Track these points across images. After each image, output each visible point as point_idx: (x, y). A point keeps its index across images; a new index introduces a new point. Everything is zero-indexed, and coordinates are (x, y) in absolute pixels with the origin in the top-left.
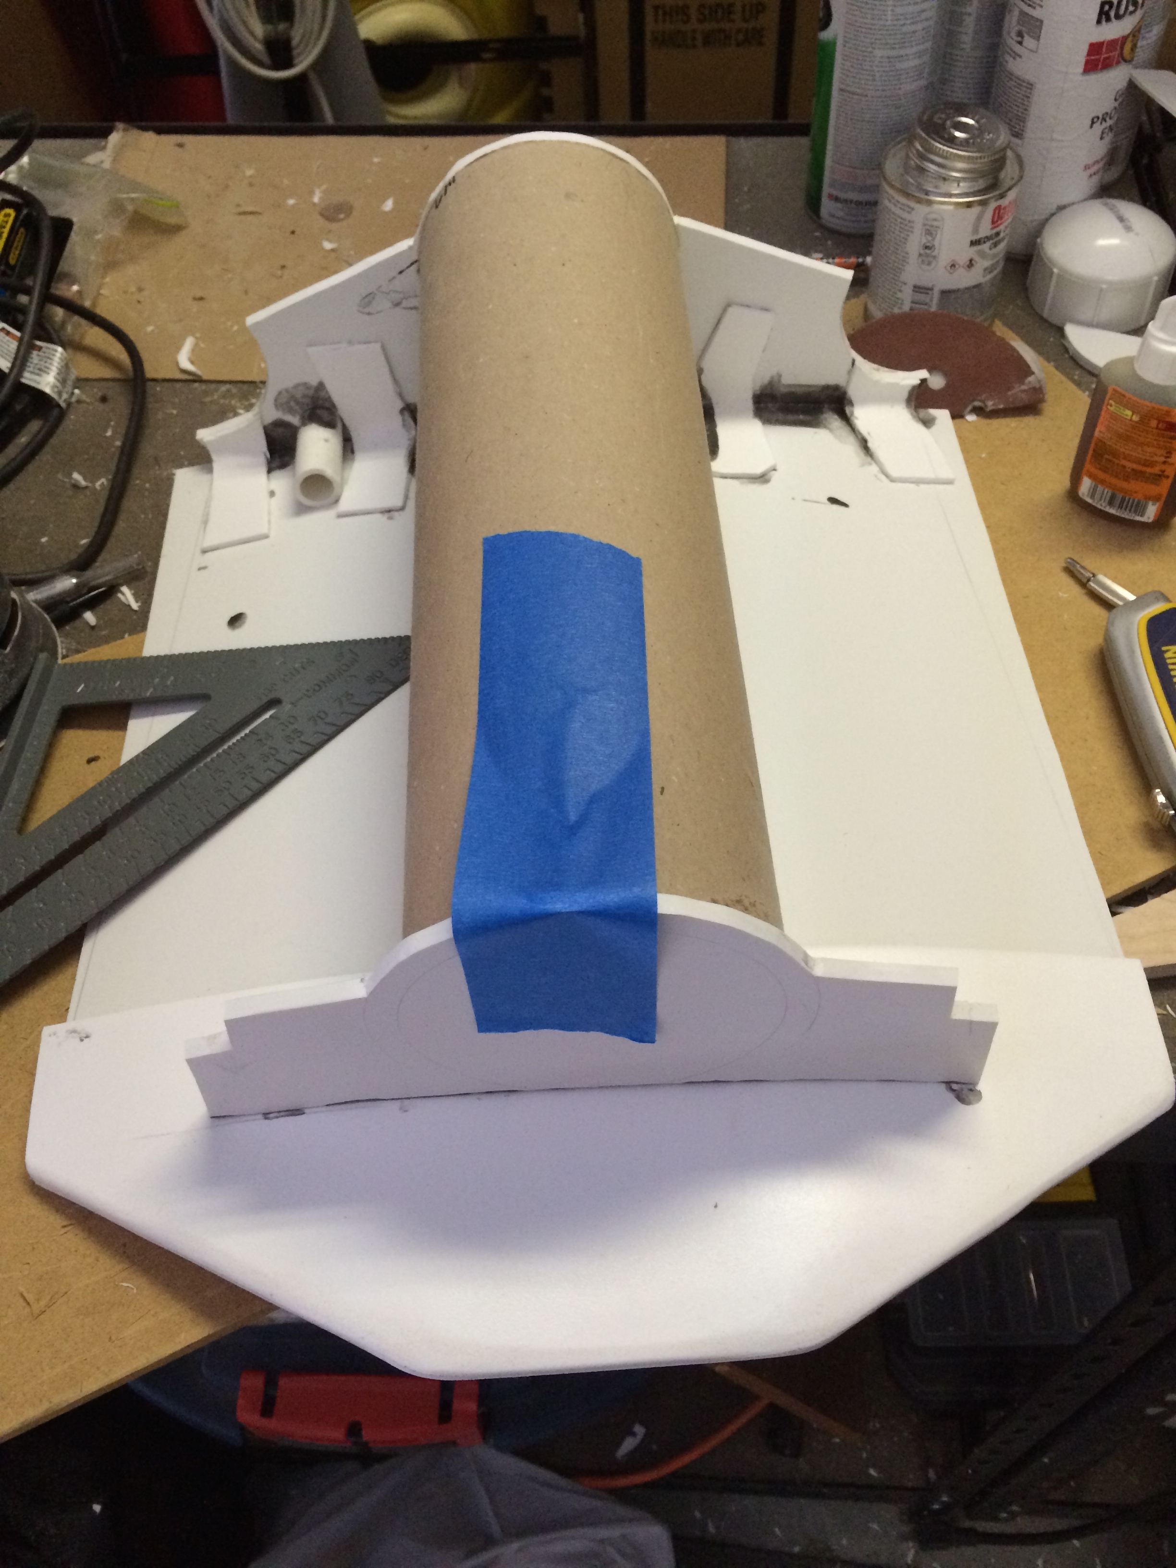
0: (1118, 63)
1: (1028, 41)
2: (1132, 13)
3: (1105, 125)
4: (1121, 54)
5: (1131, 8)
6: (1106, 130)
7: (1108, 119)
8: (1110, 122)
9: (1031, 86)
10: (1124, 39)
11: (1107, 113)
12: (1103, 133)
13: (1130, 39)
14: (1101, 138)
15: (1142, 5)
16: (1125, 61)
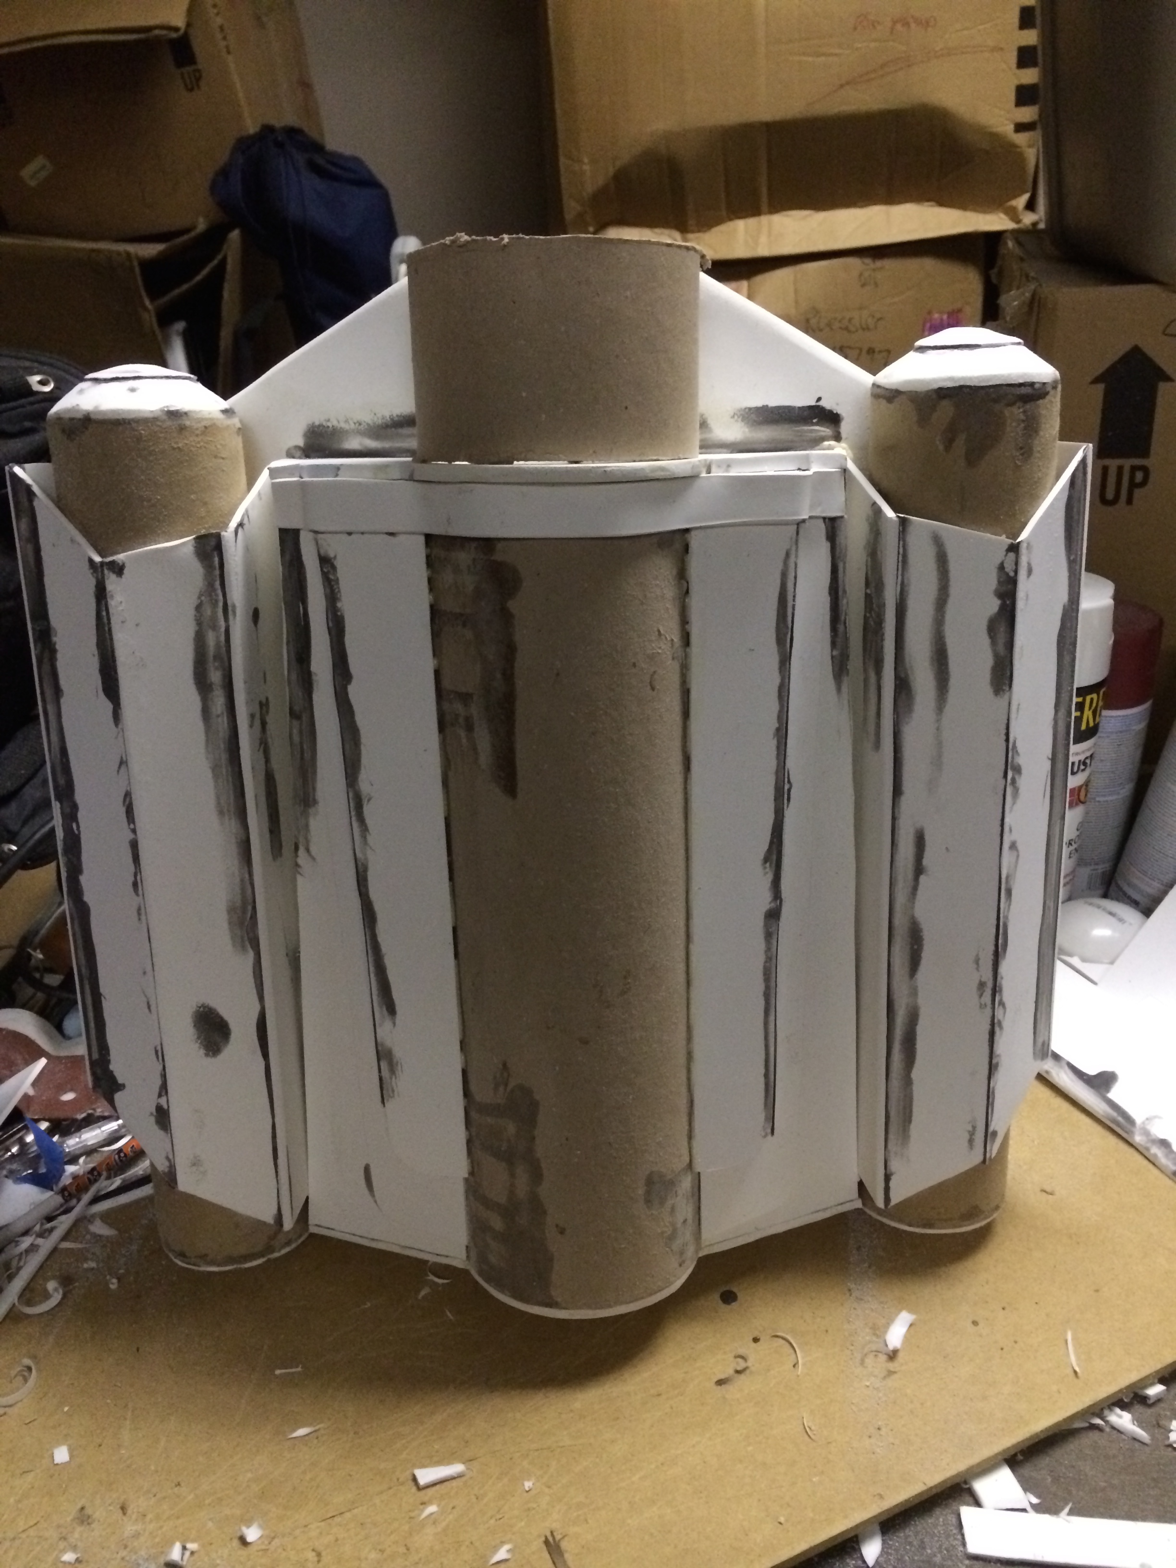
0: (1077, 804)
2: (1083, 770)
3: (1071, 848)
4: (1079, 798)
5: (1082, 767)
6: (1074, 851)
7: (1073, 843)
8: (1075, 846)
10: (1080, 788)
11: (1072, 840)
12: (1070, 854)
13: (1084, 787)
14: (1070, 857)
15: (1090, 765)
16: (1083, 803)
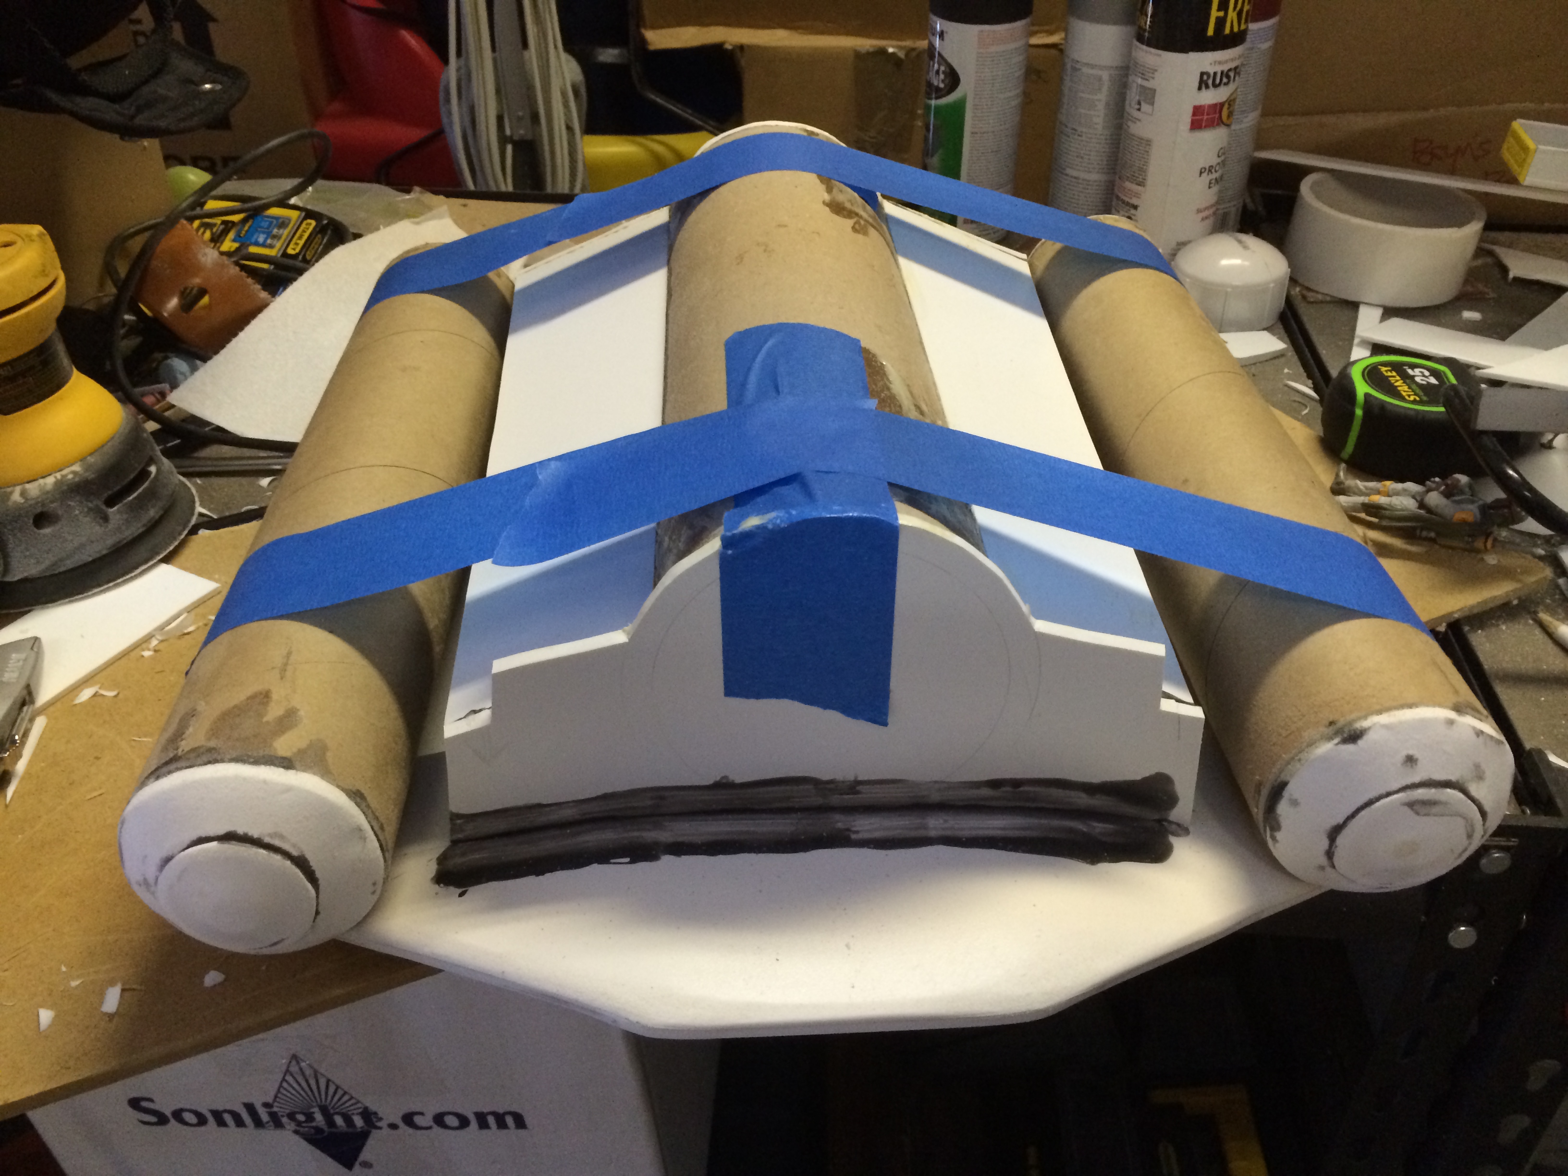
0: (1218, 124)
1: (1145, 107)
2: (1226, 84)
3: (1211, 176)
4: (1220, 118)
5: (1225, 80)
6: (1213, 180)
7: (1213, 171)
8: (1216, 174)
9: (1149, 142)
10: (1223, 103)
11: (1212, 166)
12: (1211, 182)
13: (1228, 103)
14: (1210, 187)
15: (1235, 80)
16: (1224, 125)
